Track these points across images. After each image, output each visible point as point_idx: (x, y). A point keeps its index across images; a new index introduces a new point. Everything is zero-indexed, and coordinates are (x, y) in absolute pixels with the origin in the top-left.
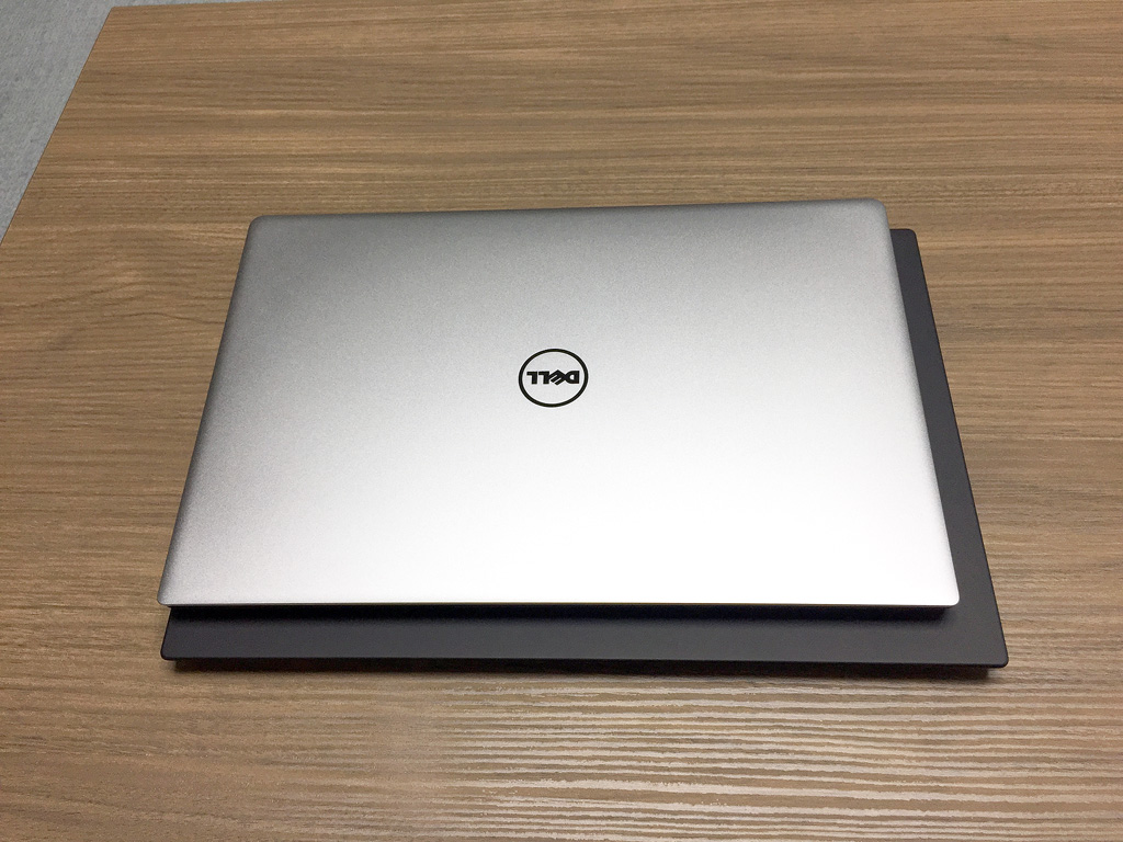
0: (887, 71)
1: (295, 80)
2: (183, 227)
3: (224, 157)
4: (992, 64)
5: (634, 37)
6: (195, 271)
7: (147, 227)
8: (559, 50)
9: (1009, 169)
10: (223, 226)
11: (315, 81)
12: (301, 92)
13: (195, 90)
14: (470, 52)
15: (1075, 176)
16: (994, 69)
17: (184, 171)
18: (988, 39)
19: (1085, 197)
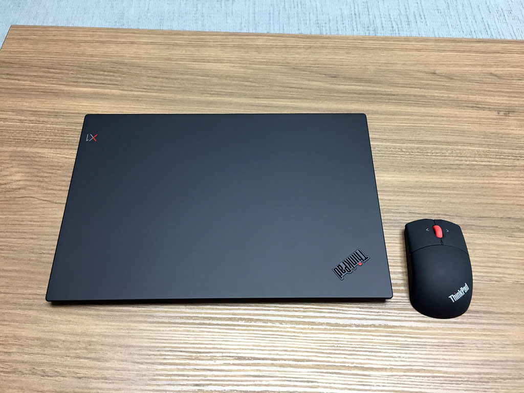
0: (380, 87)
1: (102, 73)
2: (45, 151)
3: (66, 113)
4: (427, 87)
5: (265, 61)
6: (51, 175)
7: (27, 150)
8: (229, 65)
9: (430, 142)
10: (65, 151)
11: (111, 74)
12: (104, 80)
13: (52, 74)
14: (187, 63)
15: (459, 147)
16: (428, 89)
17: (46, 119)
18: (427, 73)
19: (463, 158)
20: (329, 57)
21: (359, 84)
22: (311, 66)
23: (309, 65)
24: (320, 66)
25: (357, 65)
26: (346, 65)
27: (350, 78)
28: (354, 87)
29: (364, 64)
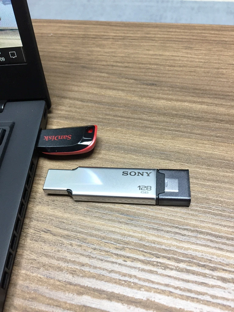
20: (151, 52)
21: (200, 100)
22: (115, 64)
23: (112, 63)
24: (130, 65)
25: (202, 67)
26: (180, 66)
27: (182, 88)
28: (186, 104)
29: (217, 66)
